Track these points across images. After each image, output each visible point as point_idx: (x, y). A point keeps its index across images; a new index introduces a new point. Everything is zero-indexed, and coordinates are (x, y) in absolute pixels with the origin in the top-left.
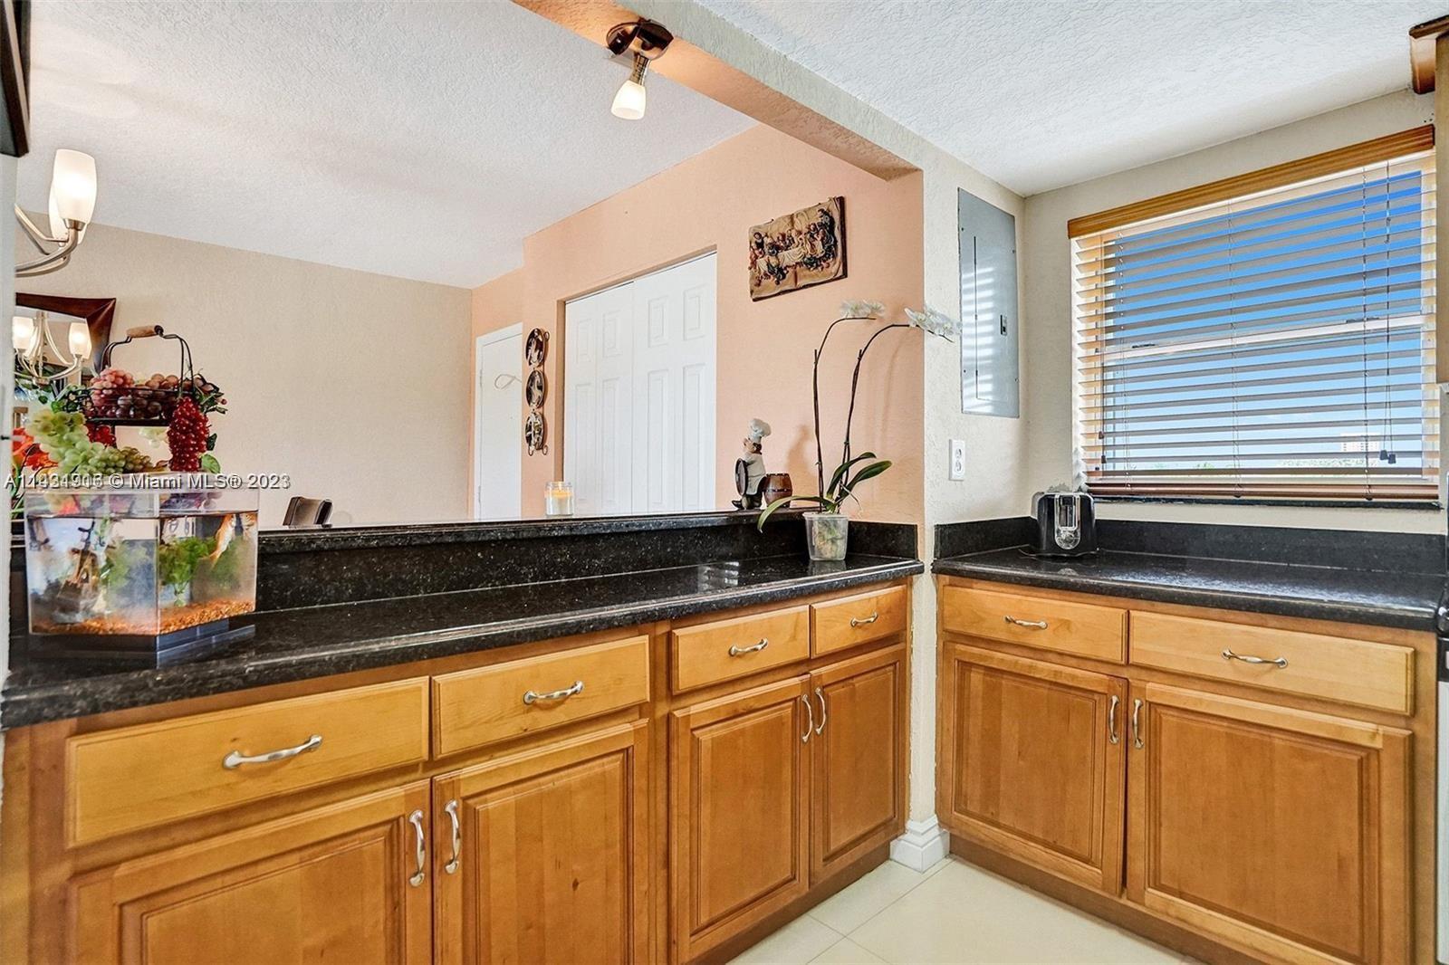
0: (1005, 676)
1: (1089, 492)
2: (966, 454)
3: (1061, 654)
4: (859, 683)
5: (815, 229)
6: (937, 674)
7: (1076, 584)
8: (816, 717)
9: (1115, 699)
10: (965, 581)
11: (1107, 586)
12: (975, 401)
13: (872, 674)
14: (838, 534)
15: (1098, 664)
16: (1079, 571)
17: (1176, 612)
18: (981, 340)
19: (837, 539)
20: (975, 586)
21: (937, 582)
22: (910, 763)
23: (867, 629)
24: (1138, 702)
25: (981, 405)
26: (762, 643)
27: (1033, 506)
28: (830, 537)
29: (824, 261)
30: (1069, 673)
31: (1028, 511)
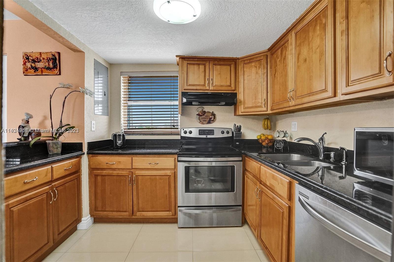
0: (106, 176)
1: (124, 133)
2: (96, 125)
3: (119, 169)
4: (67, 185)
5: (50, 59)
6: (89, 179)
7: (121, 153)
8: (54, 196)
9: (130, 176)
10: (96, 155)
11: (128, 153)
12: (97, 111)
13: (71, 182)
14: (59, 146)
15: (127, 170)
16: (122, 150)
17: (141, 157)
18: (99, 96)
19: (58, 148)
20: (98, 156)
21: (88, 157)
22: (82, 203)
23: (69, 170)
24: (134, 176)
25: (99, 112)
26: (36, 178)
27: (112, 137)
28: (56, 147)
29: (53, 69)
30: (120, 172)
31: (111, 138)
